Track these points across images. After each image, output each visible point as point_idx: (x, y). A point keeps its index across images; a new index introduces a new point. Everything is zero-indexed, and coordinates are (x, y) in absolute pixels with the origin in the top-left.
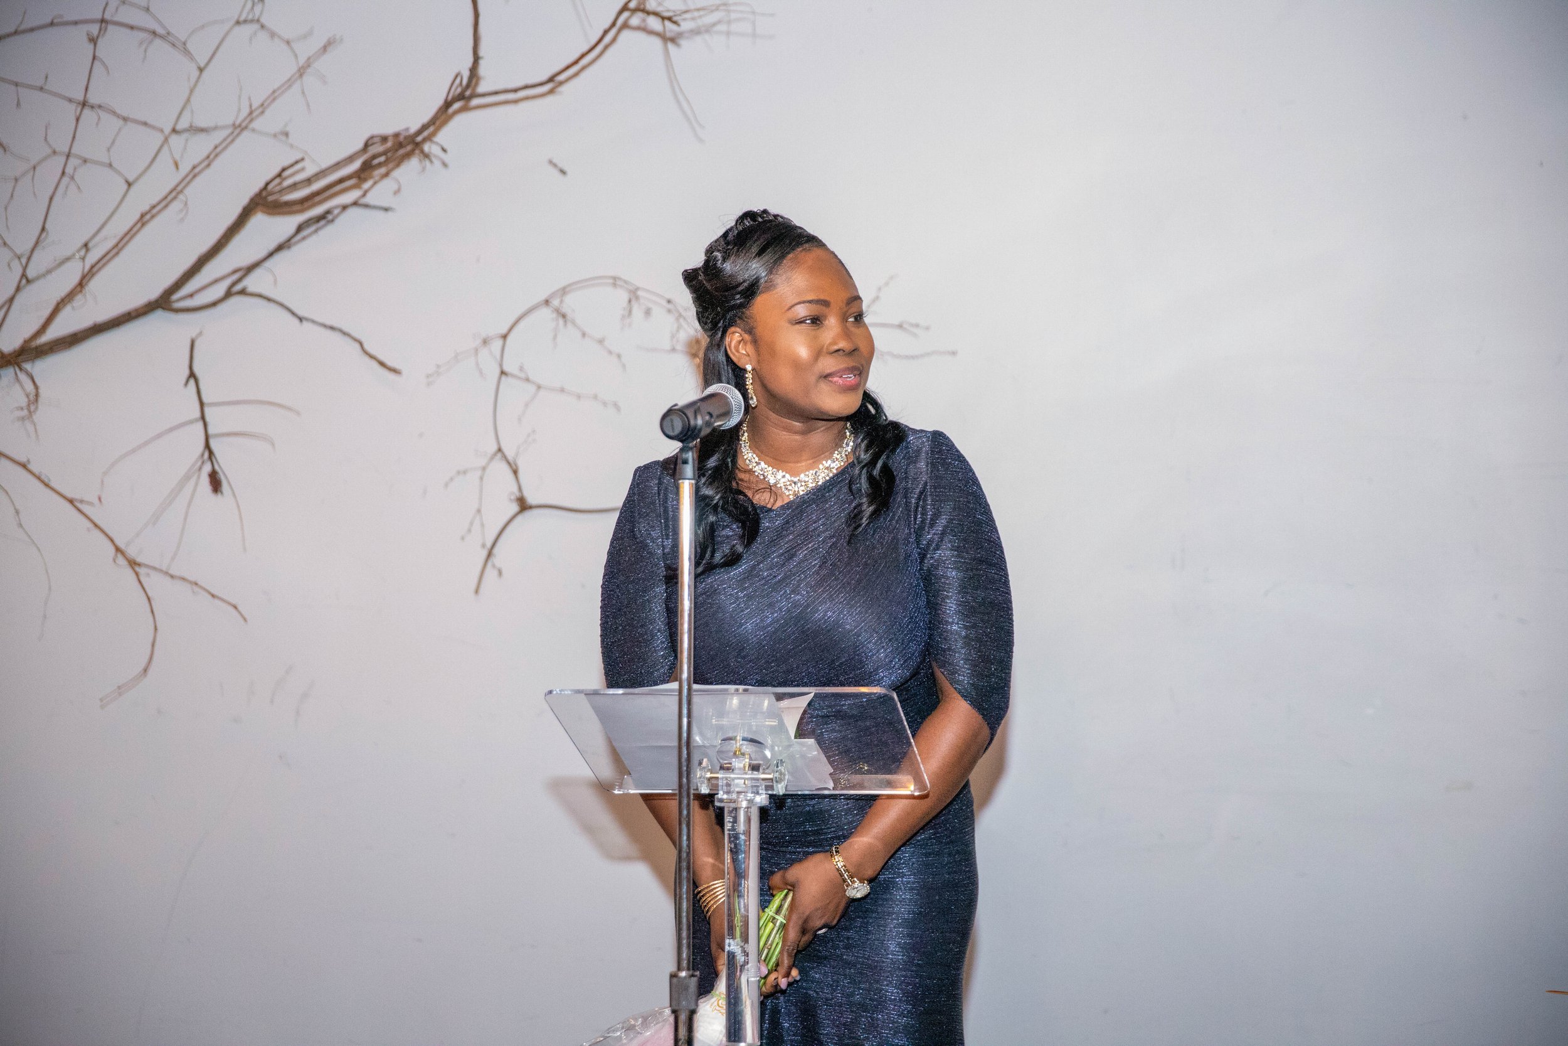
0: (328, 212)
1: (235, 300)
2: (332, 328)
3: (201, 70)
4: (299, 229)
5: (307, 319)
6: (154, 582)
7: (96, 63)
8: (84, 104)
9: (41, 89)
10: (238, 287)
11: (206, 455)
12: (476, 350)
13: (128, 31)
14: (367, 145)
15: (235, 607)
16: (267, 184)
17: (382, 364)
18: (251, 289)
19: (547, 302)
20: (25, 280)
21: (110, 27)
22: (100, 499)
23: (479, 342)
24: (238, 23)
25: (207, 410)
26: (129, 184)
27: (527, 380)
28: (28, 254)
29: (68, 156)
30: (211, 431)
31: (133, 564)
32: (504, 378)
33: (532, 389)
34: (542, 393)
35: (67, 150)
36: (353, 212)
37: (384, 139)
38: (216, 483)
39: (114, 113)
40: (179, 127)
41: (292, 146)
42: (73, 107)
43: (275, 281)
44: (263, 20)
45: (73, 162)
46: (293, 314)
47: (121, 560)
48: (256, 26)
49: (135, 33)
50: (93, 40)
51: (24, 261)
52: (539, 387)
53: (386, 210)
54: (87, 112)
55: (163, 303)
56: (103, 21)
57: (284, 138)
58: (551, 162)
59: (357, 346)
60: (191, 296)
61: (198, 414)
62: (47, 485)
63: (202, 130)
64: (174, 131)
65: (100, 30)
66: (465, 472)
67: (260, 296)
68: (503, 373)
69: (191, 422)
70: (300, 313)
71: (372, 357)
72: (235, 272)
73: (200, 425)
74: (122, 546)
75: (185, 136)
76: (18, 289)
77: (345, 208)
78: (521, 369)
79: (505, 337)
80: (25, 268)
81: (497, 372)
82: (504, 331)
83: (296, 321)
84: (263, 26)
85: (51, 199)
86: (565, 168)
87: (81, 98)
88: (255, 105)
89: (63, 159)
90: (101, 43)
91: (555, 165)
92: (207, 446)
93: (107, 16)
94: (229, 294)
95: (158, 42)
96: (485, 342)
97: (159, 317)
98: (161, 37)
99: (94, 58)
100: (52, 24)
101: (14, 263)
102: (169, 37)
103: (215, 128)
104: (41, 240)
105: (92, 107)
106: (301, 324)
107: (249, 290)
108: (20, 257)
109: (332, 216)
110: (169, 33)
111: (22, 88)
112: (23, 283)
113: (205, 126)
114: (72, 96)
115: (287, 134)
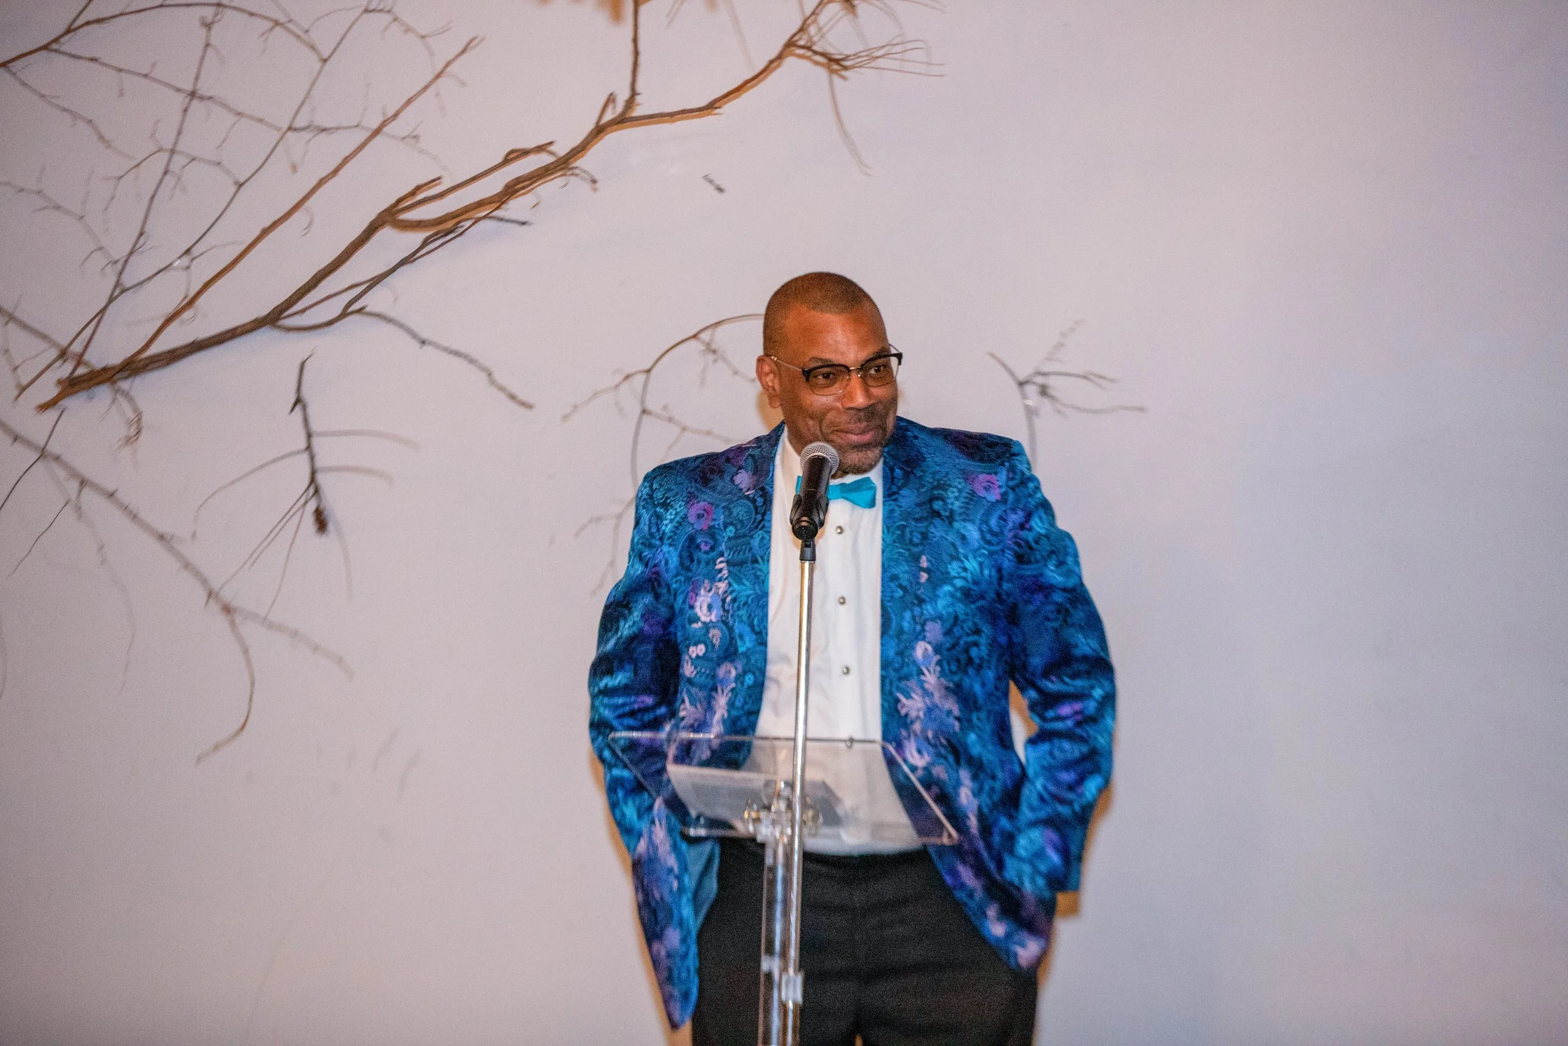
0: (457, 225)
1: (351, 318)
2: (457, 354)
3: (325, 60)
4: (426, 243)
5: (431, 343)
6: (251, 631)
7: (210, 51)
8: (193, 94)
9: (146, 76)
10: (356, 306)
11: (312, 490)
12: (617, 387)
13: (246, 17)
14: (507, 160)
15: (340, 661)
16: (401, 200)
17: (512, 397)
18: (371, 307)
19: (695, 336)
20: (119, 290)
21: (228, 14)
22: (194, 535)
23: (619, 378)
24: (366, 11)
25: (315, 441)
26: (241, 185)
27: (670, 420)
28: (124, 259)
29: (173, 152)
30: (320, 463)
31: (227, 609)
32: (645, 417)
33: (676, 430)
34: (687, 434)
35: (171, 147)
36: (485, 225)
37: (525, 153)
38: (321, 522)
39: (225, 106)
40: (297, 124)
41: (421, 151)
42: (180, 97)
43: (395, 300)
44: (395, 10)
45: (178, 161)
46: (414, 335)
47: (214, 607)
48: (387, 18)
49: (255, 20)
50: (208, 26)
51: (119, 266)
52: (684, 429)
53: (524, 223)
54: (195, 103)
55: (273, 319)
56: (219, 4)
57: (413, 141)
58: (706, 178)
59: (485, 375)
60: (303, 311)
61: (303, 444)
62: (134, 517)
63: (324, 130)
64: (290, 128)
65: (216, 14)
66: (599, 519)
67: (378, 315)
68: (644, 412)
69: (298, 452)
70: (424, 335)
71: (501, 389)
73: (305, 456)
74: (216, 586)
75: (306, 135)
76: (111, 300)
77: (478, 220)
78: (665, 408)
79: (648, 371)
80: (121, 273)
81: (637, 410)
82: (648, 367)
83: (415, 344)
84: (396, 19)
85: (153, 197)
86: (723, 186)
87: (189, 87)
88: (390, 113)
89: (166, 156)
90: (214, 25)
91: (711, 182)
92: (313, 480)
93: (225, 1)
94: (344, 314)
95: (278, 28)
96: (626, 378)
97: (266, 335)
98: (282, 26)
99: (207, 45)
100: (161, 6)
101: (109, 269)
102: (290, 26)
103: (337, 128)
104: (137, 247)
105: (202, 98)
106: (421, 347)
107: (368, 309)
108: (116, 262)
109: (461, 230)
110: (290, 21)
111: (123, 75)
112: (117, 292)
113: (327, 125)
114: (179, 86)
115: (416, 137)
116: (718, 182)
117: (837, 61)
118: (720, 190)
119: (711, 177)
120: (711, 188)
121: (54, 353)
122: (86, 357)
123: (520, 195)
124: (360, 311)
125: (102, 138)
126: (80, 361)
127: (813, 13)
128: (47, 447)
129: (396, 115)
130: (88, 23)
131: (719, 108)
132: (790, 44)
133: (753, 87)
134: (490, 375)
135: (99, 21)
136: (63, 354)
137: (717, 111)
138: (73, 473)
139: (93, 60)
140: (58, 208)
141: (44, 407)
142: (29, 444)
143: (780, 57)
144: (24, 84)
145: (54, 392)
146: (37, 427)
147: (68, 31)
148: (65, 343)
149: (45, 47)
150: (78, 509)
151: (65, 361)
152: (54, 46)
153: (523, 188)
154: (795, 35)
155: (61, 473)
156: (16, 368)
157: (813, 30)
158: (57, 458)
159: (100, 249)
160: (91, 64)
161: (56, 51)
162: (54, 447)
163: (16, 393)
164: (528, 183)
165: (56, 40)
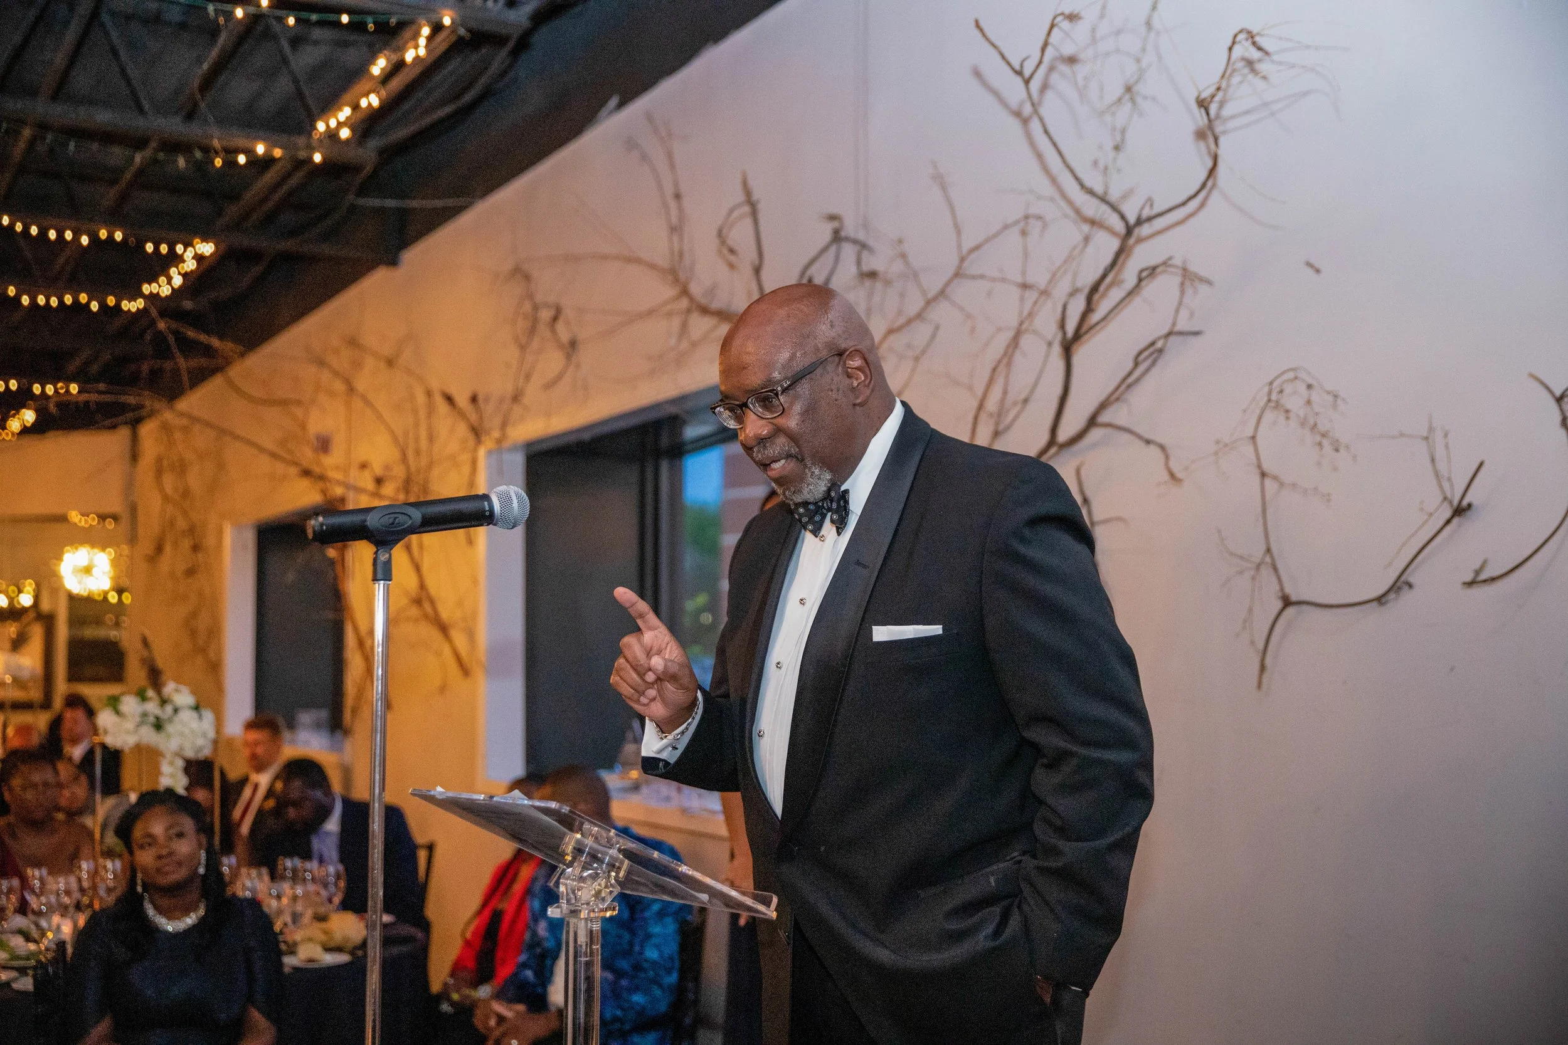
0: (1153, 344)
1: (1095, 430)
2: (1159, 445)
4: (1136, 363)
46: (1141, 439)
53: (1197, 333)
55: (1054, 440)
58: (1309, 265)
67: (1112, 426)
68: (1263, 474)
77: (1166, 337)
79: (1253, 437)
81: (1257, 470)
86: (1319, 267)
91: (1311, 266)
94: (1089, 427)
106: (1148, 446)
116: (1316, 265)
118: (1318, 271)
119: (1312, 261)
134: (1167, 457)
135: (978, 247)
147: (961, 261)
149: (957, 275)
152: (961, 273)
160: (977, 279)
161: (964, 275)
165: (959, 267)
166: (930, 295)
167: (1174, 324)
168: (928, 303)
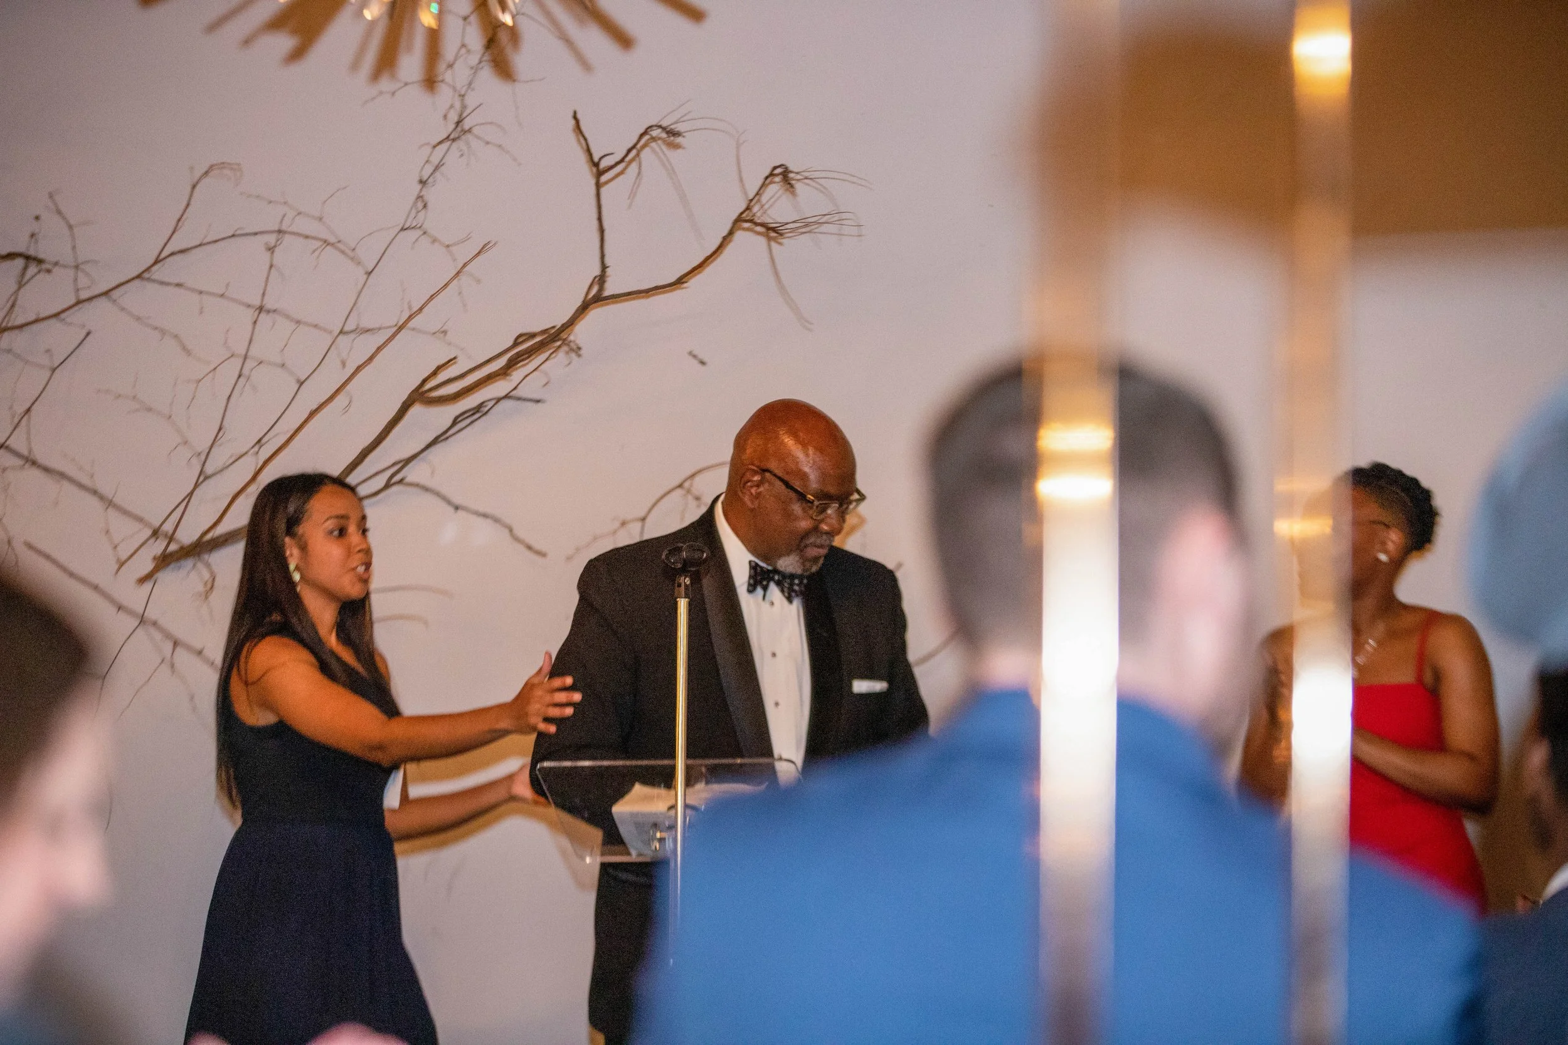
0: (481, 405)
1: (394, 489)
2: (485, 515)
3: (369, 273)
4: (455, 422)
5: (463, 508)
7: (273, 270)
9: (222, 296)
10: (398, 478)
12: (615, 532)
13: (301, 240)
14: (516, 344)
16: (424, 381)
17: (529, 548)
18: (409, 479)
19: (680, 486)
20: (203, 477)
21: (287, 239)
23: (617, 524)
24: (403, 229)
26: (302, 383)
28: (208, 449)
29: (245, 357)
35: (244, 352)
36: (506, 404)
37: (533, 336)
39: (286, 316)
40: (346, 329)
41: (449, 343)
42: (250, 311)
43: (433, 473)
44: (425, 226)
45: (249, 364)
46: (449, 502)
48: (419, 232)
49: (310, 241)
50: (271, 249)
51: (203, 457)
53: (538, 401)
54: (263, 316)
56: (280, 231)
57: (442, 335)
58: (690, 353)
59: (507, 531)
63: (368, 331)
64: (341, 332)
65: (277, 240)
67: (417, 485)
70: (457, 500)
71: (520, 541)
72: (394, 464)
75: (352, 336)
76: (196, 485)
77: (498, 400)
79: (643, 519)
80: (203, 464)
82: (642, 514)
83: (451, 510)
84: (425, 233)
85: (229, 398)
86: (705, 359)
87: (257, 303)
88: (415, 309)
89: (240, 361)
90: (277, 250)
91: (695, 356)
93: (284, 228)
94: (388, 485)
95: (328, 247)
96: (623, 524)
98: (332, 245)
99: (271, 266)
100: (233, 236)
101: (194, 461)
102: (339, 245)
103: (380, 329)
104: (218, 438)
105: (268, 312)
106: (456, 512)
107: (408, 480)
108: (199, 454)
109: (486, 409)
110: (339, 242)
111: (204, 297)
112: (201, 479)
113: (370, 326)
114: (250, 302)
115: (445, 332)
116: (701, 356)
117: (774, 230)
118: (703, 363)
119: (695, 352)
120: (695, 362)
121: (148, 532)
122: (178, 535)
123: (520, 367)
124: (401, 481)
125: (184, 348)
126: (171, 539)
127: (757, 194)
128: (145, 614)
129: (421, 309)
130: (172, 254)
131: (686, 282)
132: (739, 220)
133: (712, 262)
134: (511, 530)
135: (182, 251)
136: (155, 533)
137: (685, 285)
138: (168, 635)
139: (179, 285)
140: (149, 410)
141: (142, 580)
142: (130, 612)
143: (731, 233)
144: (123, 309)
145: (149, 566)
146: (135, 597)
147: (156, 262)
148: (157, 524)
149: (139, 276)
150: (172, 666)
151: (157, 539)
152: (146, 275)
153: (523, 360)
154: (742, 213)
155: (158, 636)
156: (116, 547)
157: (755, 209)
158: (155, 624)
159: (186, 443)
160: (177, 289)
161: (148, 279)
162: (151, 614)
163: (116, 567)
164: (527, 355)
165: (148, 269)
166: (84, 295)
167: (515, 388)
168: (79, 302)
